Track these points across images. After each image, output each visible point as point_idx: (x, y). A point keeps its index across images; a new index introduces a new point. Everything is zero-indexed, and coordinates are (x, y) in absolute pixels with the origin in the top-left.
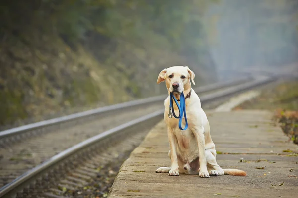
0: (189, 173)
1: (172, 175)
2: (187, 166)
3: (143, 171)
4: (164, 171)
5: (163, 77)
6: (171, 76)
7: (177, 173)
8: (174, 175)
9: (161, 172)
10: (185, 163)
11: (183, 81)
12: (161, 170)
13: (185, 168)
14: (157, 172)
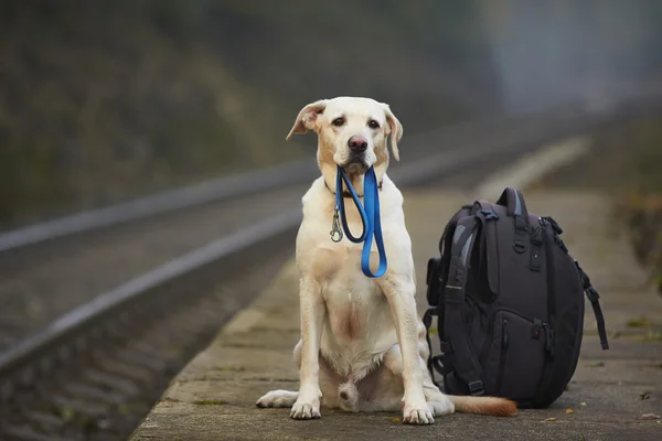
0: (355, 409)
1: (297, 419)
2: (348, 388)
3: (222, 403)
4: (279, 401)
5: (310, 125)
6: (339, 122)
7: (316, 410)
8: (305, 419)
9: (271, 406)
10: (344, 380)
11: (375, 134)
12: (271, 399)
13: (344, 395)
14: (260, 406)
